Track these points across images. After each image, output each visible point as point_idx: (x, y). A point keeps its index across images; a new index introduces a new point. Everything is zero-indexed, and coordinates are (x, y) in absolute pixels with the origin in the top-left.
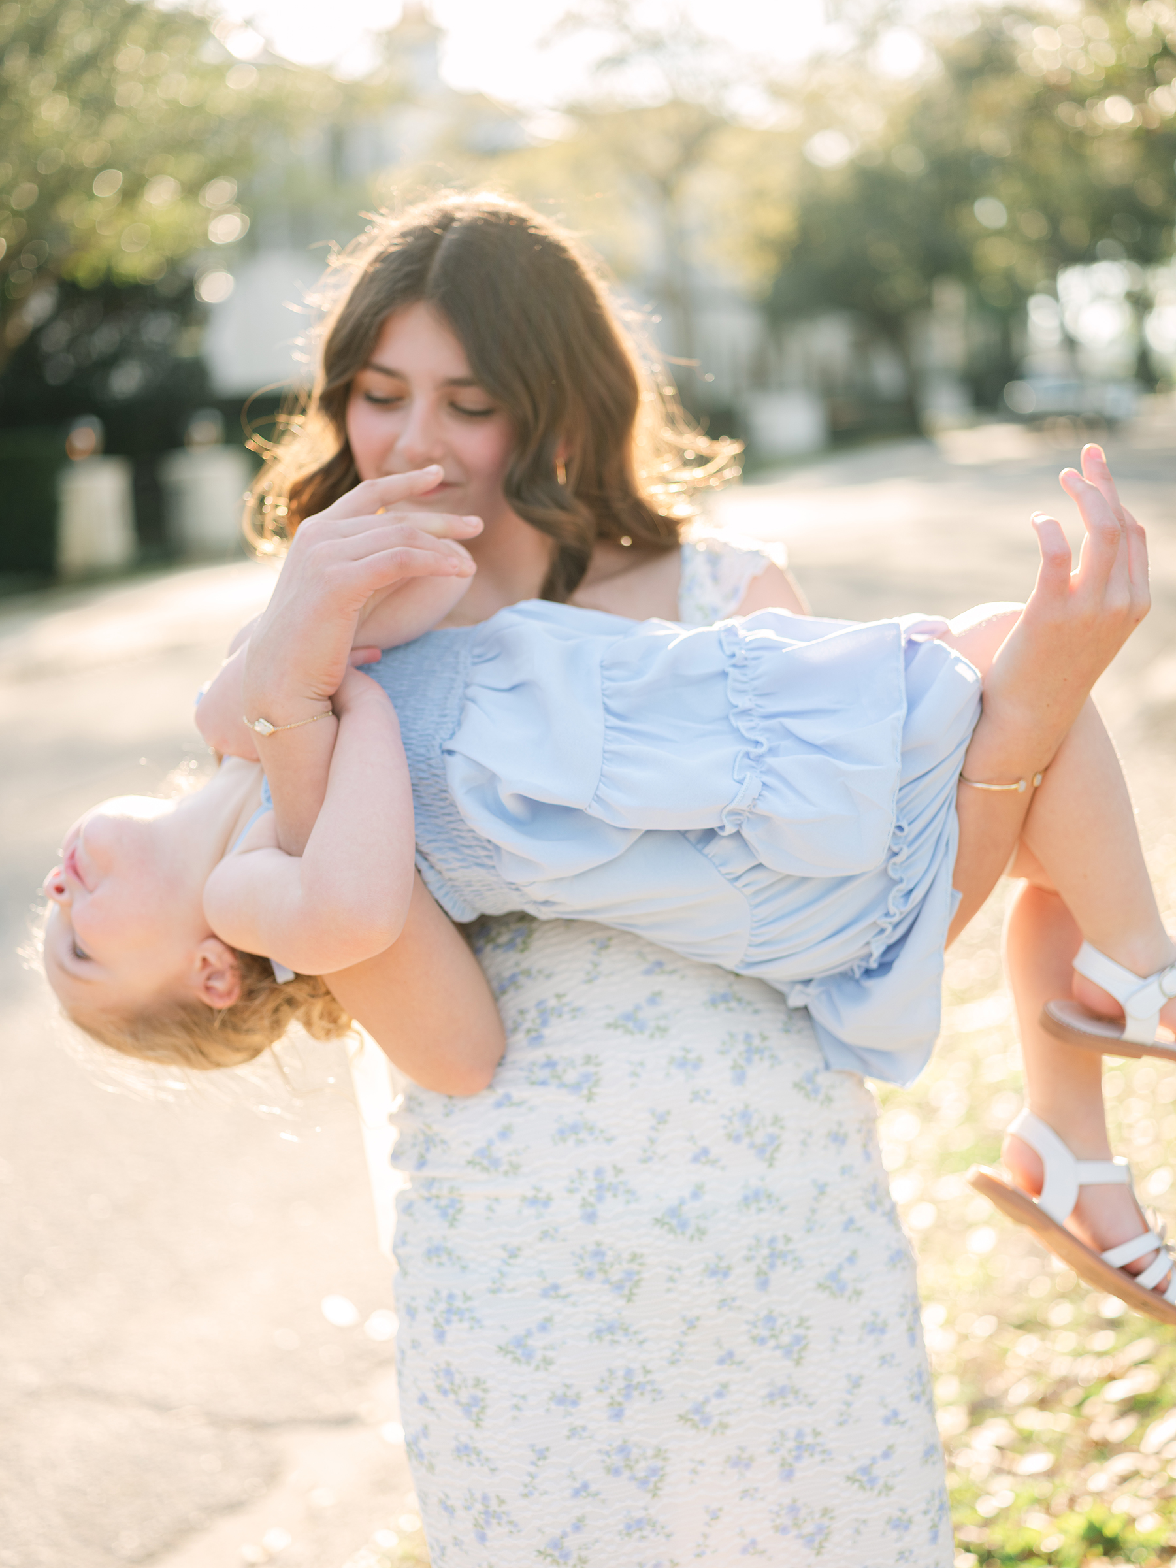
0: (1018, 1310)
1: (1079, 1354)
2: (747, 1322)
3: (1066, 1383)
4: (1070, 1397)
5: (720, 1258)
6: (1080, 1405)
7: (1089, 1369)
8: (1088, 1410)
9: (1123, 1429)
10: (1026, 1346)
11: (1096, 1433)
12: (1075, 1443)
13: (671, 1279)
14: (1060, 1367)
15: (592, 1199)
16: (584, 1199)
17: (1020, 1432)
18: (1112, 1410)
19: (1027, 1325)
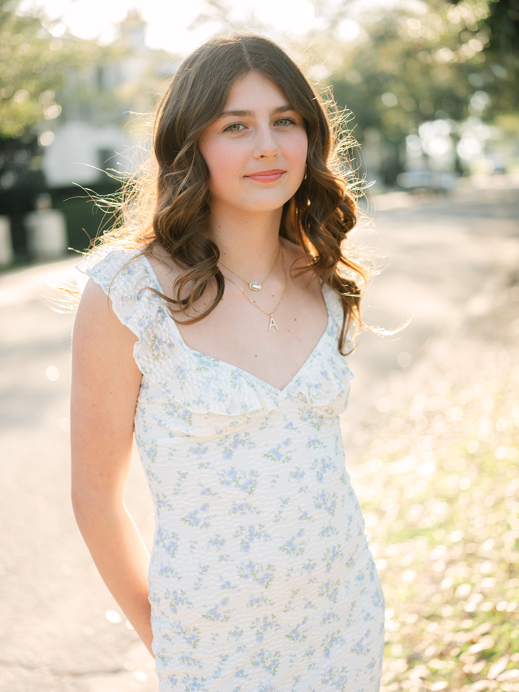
0: (427, 610)
1: (457, 631)
3: (451, 645)
4: (454, 652)
6: (458, 656)
7: (462, 638)
8: (462, 658)
9: (478, 668)
10: (432, 627)
11: (467, 669)
12: (457, 675)
14: (448, 638)
15: (247, 540)
16: (243, 540)
17: (431, 670)
18: (473, 658)
19: (432, 617)
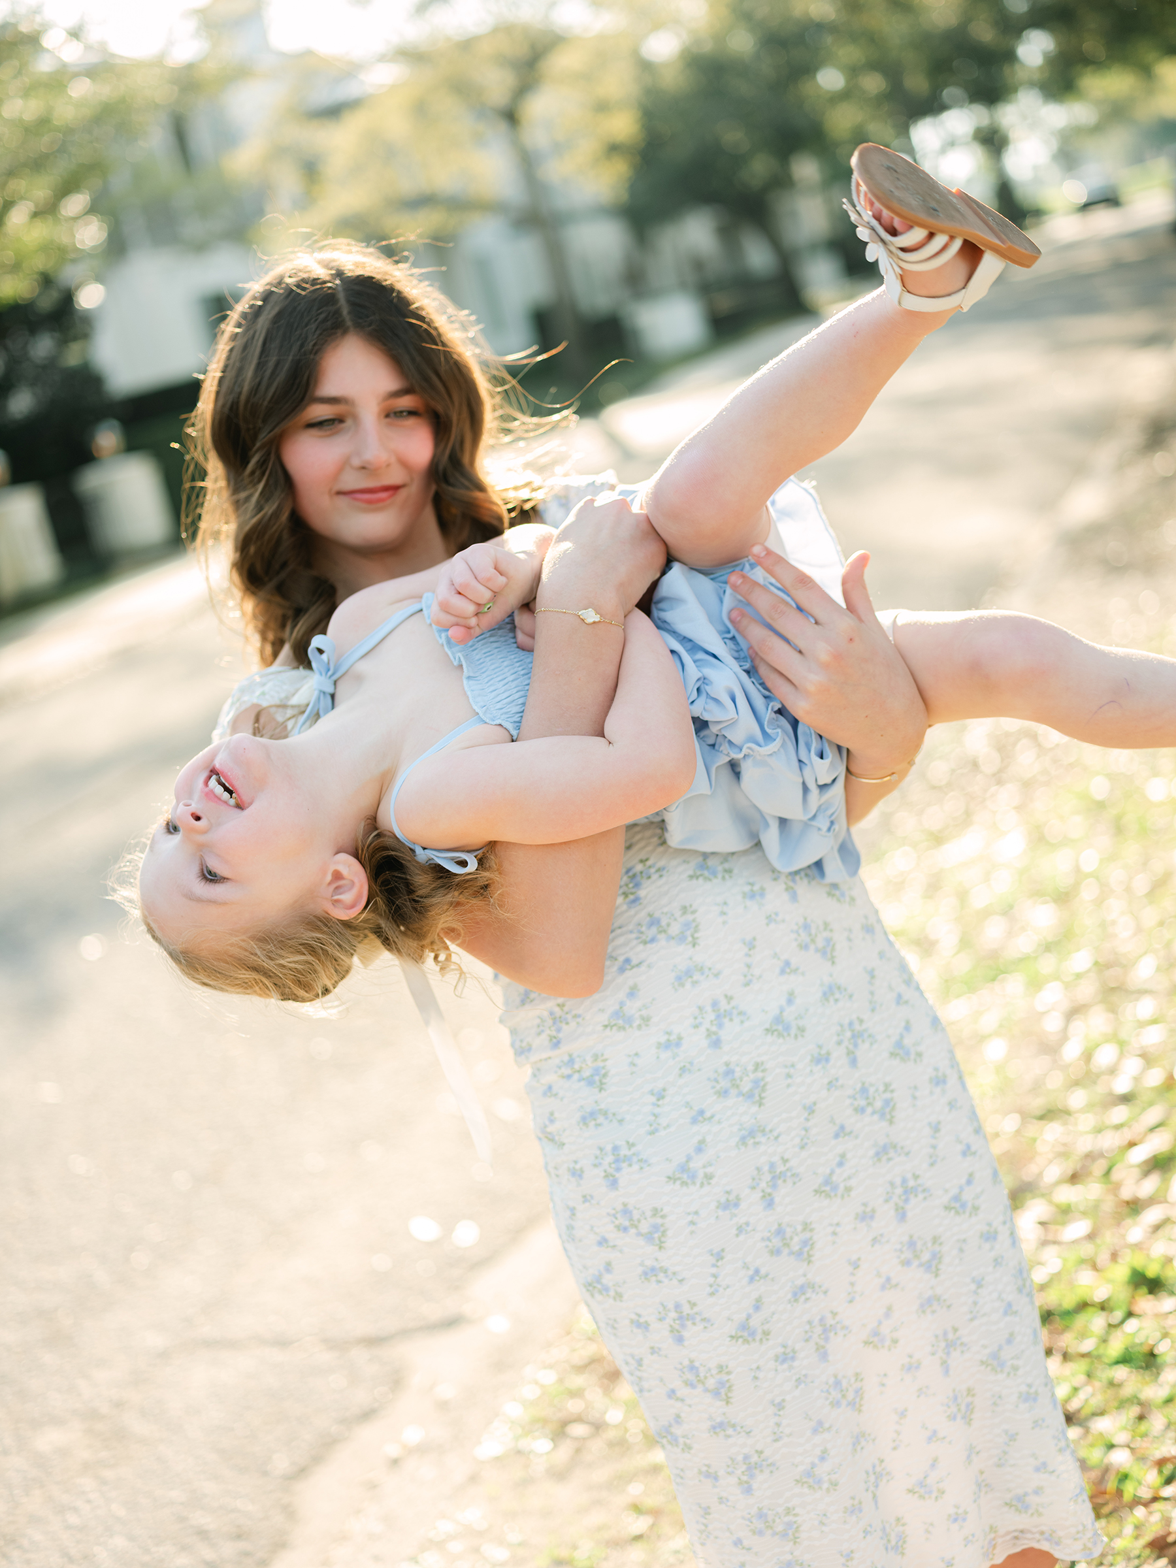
0: (1037, 1104)
1: (1099, 1130)
2: (849, 1097)
3: (1091, 1157)
4: (1099, 1168)
5: (820, 1047)
6: (1108, 1172)
7: (1110, 1141)
8: (1116, 1175)
9: (1149, 1186)
10: (1051, 1133)
11: (1126, 1193)
12: (1110, 1204)
13: (789, 1076)
14: (1084, 1145)
15: (714, 1029)
16: (708, 1030)
17: (1058, 1206)
18: (1136, 1172)
19: (1049, 1114)
